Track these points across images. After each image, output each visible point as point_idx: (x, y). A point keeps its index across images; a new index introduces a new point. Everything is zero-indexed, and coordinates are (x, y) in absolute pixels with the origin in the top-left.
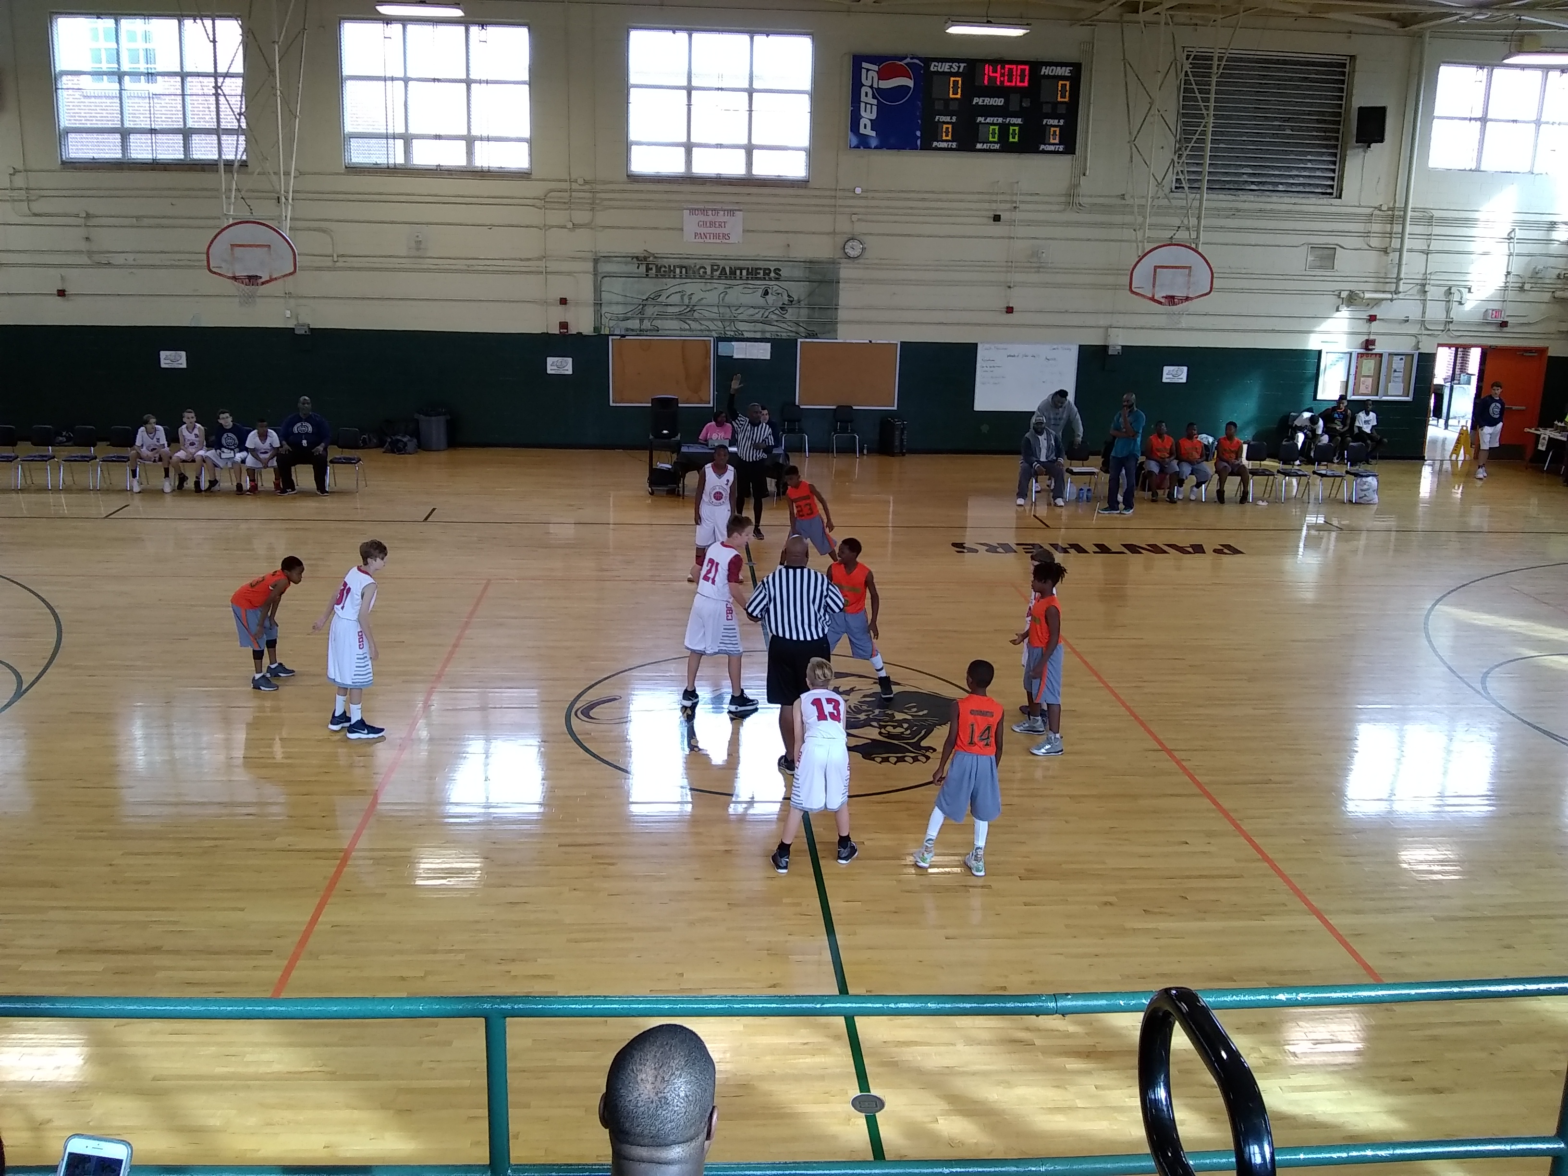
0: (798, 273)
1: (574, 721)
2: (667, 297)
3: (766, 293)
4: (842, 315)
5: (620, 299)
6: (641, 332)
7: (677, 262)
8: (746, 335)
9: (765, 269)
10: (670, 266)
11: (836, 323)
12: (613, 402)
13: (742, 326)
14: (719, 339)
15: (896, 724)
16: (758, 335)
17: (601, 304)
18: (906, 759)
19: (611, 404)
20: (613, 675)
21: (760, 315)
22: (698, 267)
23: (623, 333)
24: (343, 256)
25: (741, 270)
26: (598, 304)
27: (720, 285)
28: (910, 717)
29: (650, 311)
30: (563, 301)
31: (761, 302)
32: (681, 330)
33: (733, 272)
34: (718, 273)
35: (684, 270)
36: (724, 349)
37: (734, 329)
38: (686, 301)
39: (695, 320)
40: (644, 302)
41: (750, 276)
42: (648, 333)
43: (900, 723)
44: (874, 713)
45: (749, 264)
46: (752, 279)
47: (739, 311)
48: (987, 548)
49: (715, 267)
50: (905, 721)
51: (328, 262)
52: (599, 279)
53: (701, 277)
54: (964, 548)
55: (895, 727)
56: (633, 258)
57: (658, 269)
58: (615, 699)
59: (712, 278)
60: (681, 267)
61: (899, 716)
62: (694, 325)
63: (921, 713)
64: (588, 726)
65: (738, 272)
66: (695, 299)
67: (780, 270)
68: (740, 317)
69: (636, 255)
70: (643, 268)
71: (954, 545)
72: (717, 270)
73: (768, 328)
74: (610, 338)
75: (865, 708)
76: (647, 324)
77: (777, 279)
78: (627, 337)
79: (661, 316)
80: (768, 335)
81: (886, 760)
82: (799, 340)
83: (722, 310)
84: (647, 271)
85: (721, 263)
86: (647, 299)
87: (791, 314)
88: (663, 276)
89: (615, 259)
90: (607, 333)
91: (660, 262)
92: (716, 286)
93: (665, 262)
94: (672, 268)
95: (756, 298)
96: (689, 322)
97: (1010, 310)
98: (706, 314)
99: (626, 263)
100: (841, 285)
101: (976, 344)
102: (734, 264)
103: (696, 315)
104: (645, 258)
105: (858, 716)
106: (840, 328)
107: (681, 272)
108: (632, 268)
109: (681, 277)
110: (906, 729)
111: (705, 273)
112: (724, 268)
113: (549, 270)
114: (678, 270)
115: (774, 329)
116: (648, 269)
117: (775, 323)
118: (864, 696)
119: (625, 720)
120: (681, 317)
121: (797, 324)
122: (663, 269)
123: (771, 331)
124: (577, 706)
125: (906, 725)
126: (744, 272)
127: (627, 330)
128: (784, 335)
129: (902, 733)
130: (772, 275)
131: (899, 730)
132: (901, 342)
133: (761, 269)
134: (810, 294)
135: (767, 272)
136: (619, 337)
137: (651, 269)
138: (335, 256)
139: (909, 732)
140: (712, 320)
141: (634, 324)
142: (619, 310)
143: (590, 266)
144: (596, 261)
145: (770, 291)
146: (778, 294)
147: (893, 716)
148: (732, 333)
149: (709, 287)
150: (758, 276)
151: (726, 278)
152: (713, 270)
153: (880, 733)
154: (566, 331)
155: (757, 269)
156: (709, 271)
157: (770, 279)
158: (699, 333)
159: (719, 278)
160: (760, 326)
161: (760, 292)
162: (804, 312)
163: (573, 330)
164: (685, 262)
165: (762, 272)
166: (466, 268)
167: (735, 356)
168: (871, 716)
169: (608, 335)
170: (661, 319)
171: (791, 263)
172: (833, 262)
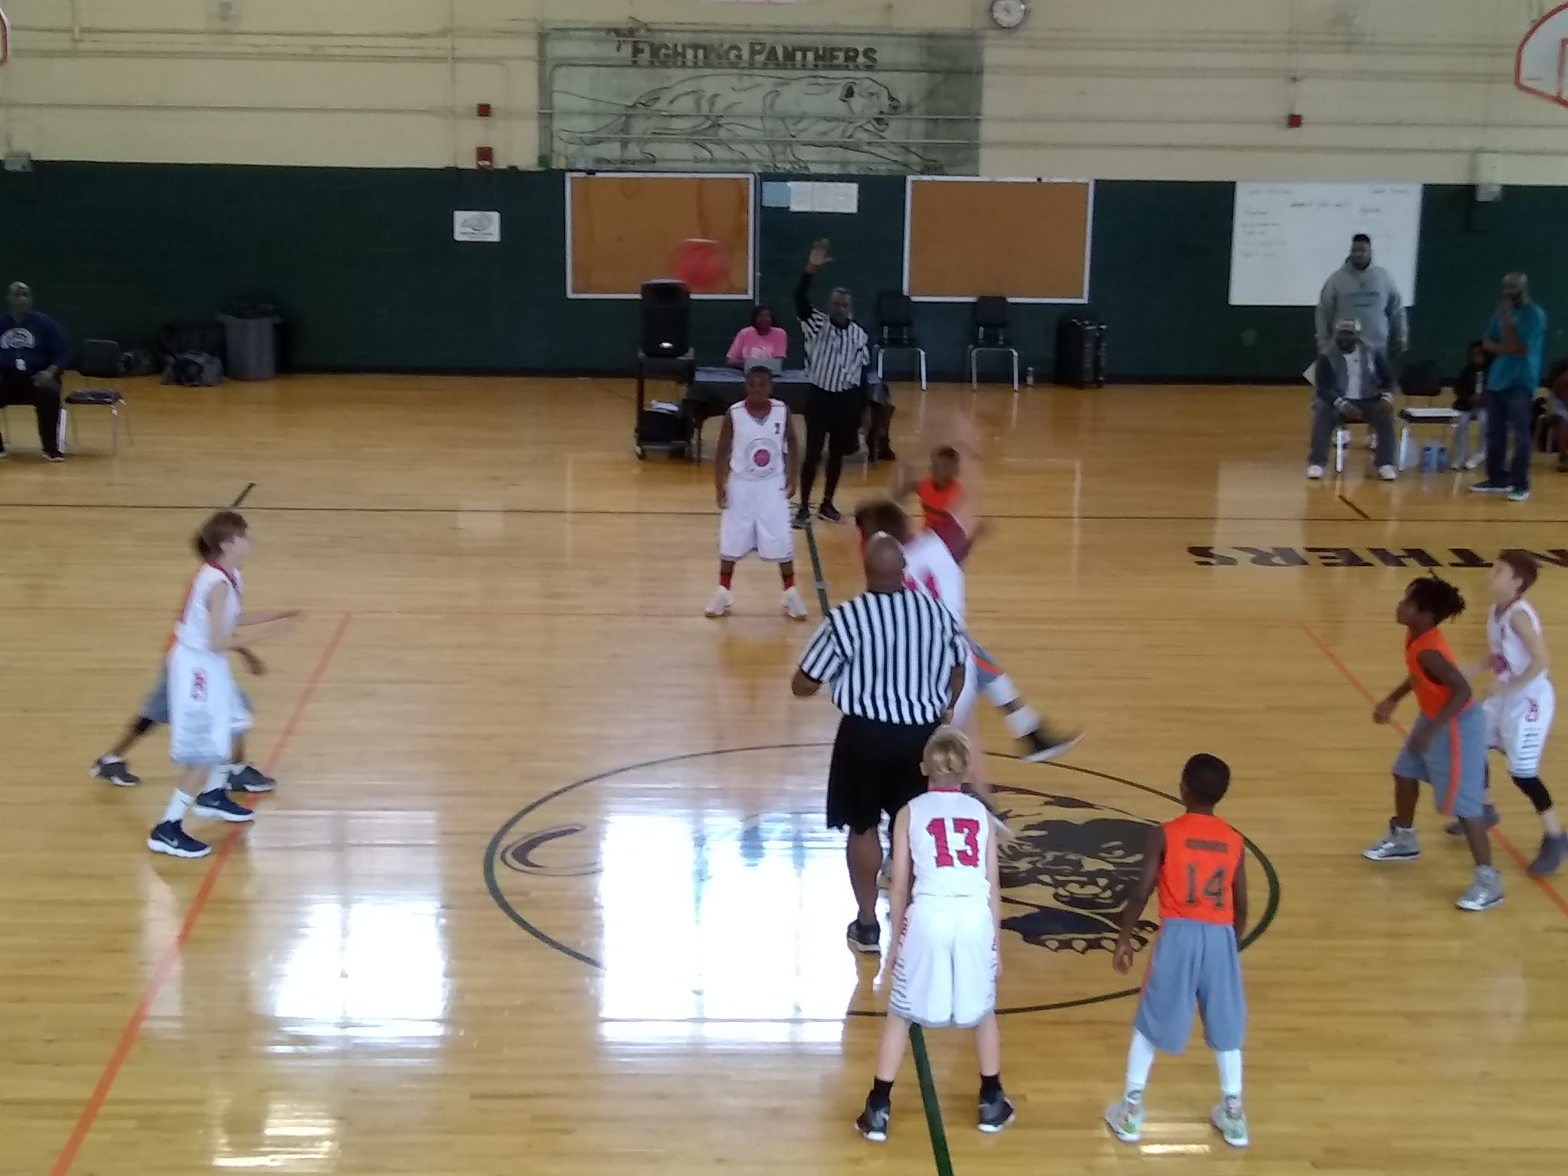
0: (908, 56)
1: (501, 872)
2: (672, 102)
3: (850, 93)
4: (988, 131)
5: (586, 105)
6: (624, 165)
7: (689, 38)
8: (814, 169)
9: (847, 51)
10: (676, 46)
11: (977, 146)
12: (574, 292)
13: (806, 154)
14: (766, 177)
15: (1084, 879)
16: (835, 170)
17: (551, 115)
18: (1104, 943)
19: (570, 295)
20: (571, 787)
21: (838, 133)
22: (726, 47)
23: (591, 167)
24: (90, 31)
25: (804, 50)
26: (546, 116)
27: (765, 80)
28: (1110, 867)
29: (640, 127)
30: (484, 111)
31: (840, 108)
32: (696, 160)
33: (789, 55)
34: (760, 58)
35: (701, 53)
36: (773, 195)
37: (792, 158)
38: (705, 108)
39: (720, 143)
40: (631, 112)
41: (820, 63)
42: (637, 167)
43: (1092, 878)
44: (1044, 857)
45: (820, 41)
46: (825, 68)
47: (801, 126)
48: (1253, 556)
49: (758, 48)
50: (1102, 873)
51: (63, 42)
52: (549, 68)
53: (733, 65)
54: (1211, 556)
55: (1082, 885)
56: (609, 31)
57: (655, 51)
58: (572, 831)
59: (752, 65)
60: (696, 47)
61: (1090, 865)
62: (720, 152)
63: (1130, 860)
64: (526, 880)
65: (799, 56)
66: (720, 105)
67: (873, 51)
68: (802, 137)
69: (615, 26)
70: (627, 51)
71: (1194, 550)
72: (760, 53)
73: (852, 155)
74: (568, 175)
75: (1028, 848)
76: (634, 151)
77: (869, 68)
78: (599, 175)
79: (660, 135)
80: (853, 170)
81: (1066, 945)
82: (910, 178)
83: (769, 124)
84: (635, 55)
85: (768, 40)
86: (634, 106)
87: (895, 131)
88: (664, 65)
89: (577, 34)
90: (562, 166)
91: (658, 39)
92: (759, 80)
93: (668, 38)
94: (680, 50)
95: (833, 103)
96: (710, 146)
97: (1295, 121)
98: (740, 131)
99: (598, 41)
100: (987, 78)
101: (1233, 184)
102: (792, 41)
103: (723, 133)
104: (631, 32)
105: (1015, 864)
106: (986, 156)
107: (696, 57)
108: (608, 50)
109: (696, 65)
110: (1104, 889)
111: (739, 57)
112: (773, 51)
113: (458, 53)
114: (690, 53)
115: (863, 157)
116: (637, 51)
117: (866, 148)
118: (1029, 827)
119: (591, 869)
120: (696, 139)
121: (905, 148)
122: (663, 51)
123: (857, 162)
124: (505, 842)
125: (1102, 882)
126: (810, 56)
127: (599, 160)
128: (882, 169)
129: (1096, 896)
130: (861, 59)
131: (1090, 890)
132: (1097, 182)
133: (840, 49)
134: (931, 94)
135: (851, 55)
136: (583, 175)
137: (642, 51)
138: (77, 30)
139: (1108, 893)
140: (751, 142)
141: (611, 150)
142: (584, 125)
143: (530, 47)
144: (543, 37)
145: (855, 89)
146: (872, 94)
147: (1079, 864)
148: (788, 166)
149: (747, 82)
150: (836, 62)
151: (778, 67)
152: (753, 53)
153: (1056, 896)
154: (487, 163)
155: (833, 49)
156: (746, 54)
157: (857, 68)
158: (728, 166)
159: (765, 66)
160: (838, 154)
161: (839, 91)
162: (918, 127)
163: (501, 162)
164: (703, 39)
165: (841, 55)
166: (308, 51)
167: (794, 208)
168: (1039, 865)
169: (562, 172)
170: (659, 141)
171: (893, 39)
172: (972, 37)
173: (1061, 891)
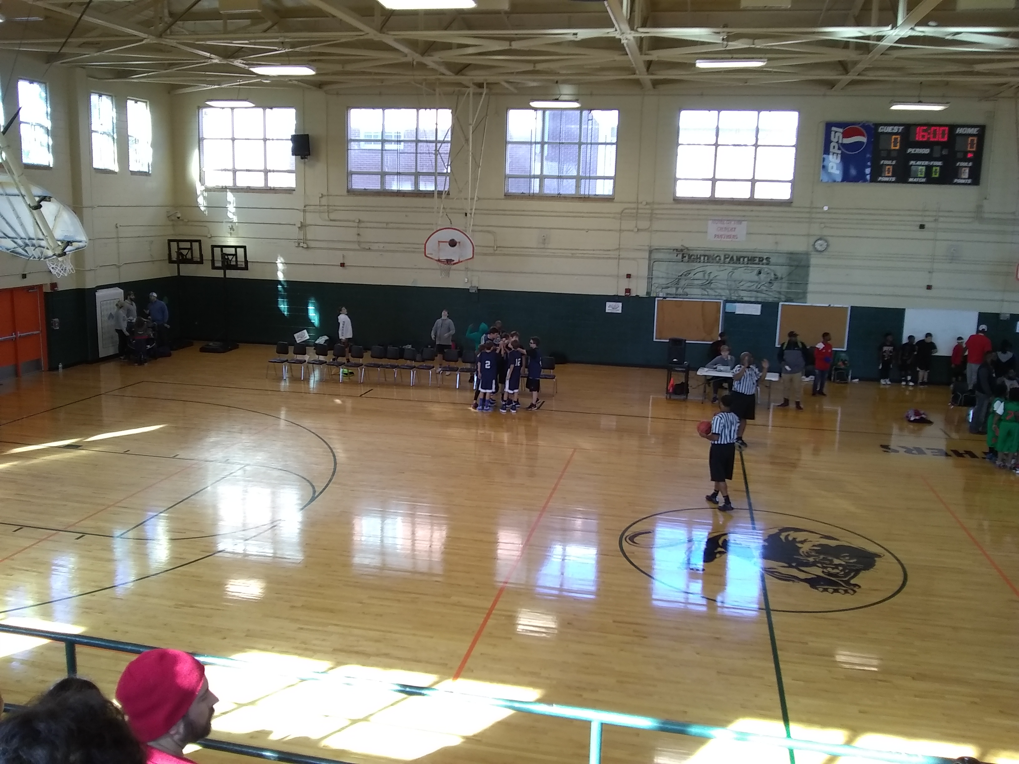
0: (782, 260)
1: (624, 544)
2: (694, 275)
3: (760, 273)
4: (810, 287)
5: (665, 275)
6: (676, 296)
7: (703, 253)
8: (745, 299)
9: (760, 258)
10: (697, 255)
11: (806, 293)
13: (743, 294)
14: (726, 301)
15: (834, 567)
16: (753, 300)
17: (652, 278)
18: (840, 591)
19: (655, 340)
20: (649, 517)
21: (754, 287)
22: (715, 256)
23: (665, 296)
24: (500, 247)
25: (744, 258)
26: (650, 278)
27: (729, 268)
28: (843, 563)
29: (683, 282)
30: (629, 276)
31: (756, 278)
32: (702, 295)
33: (738, 259)
34: (728, 260)
35: (706, 258)
36: (730, 308)
37: (737, 295)
38: (707, 277)
39: (712, 289)
40: (680, 277)
41: (749, 262)
42: (681, 296)
43: (837, 566)
44: (819, 558)
45: (750, 255)
46: (751, 264)
47: (741, 284)
48: (905, 450)
49: (727, 256)
50: (840, 565)
51: (491, 251)
52: (652, 262)
53: (718, 262)
54: (889, 449)
55: (833, 568)
56: (674, 250)
57: (690, 257)
58: (650, 532)
59: (724, 263)
60: (705, 256)
61: (836, 561)
62: (711, 292)
63: (852, 561)
64: (633, 548)
65: (742, 259)
66: (712, 276)
67: (769, 258)
68: (741, 288)
69: (677, 248)
70: (680, 256)
71: (882, 446)
72: (728, 258)
73: (759, 295)
74: (657, 299)
75: (813, 554)
76: (680, 291)
77: (767, 264)
78: (667, 299)
79: (690, 286)
80: (759, 300)
81: (826, 590)
82: (781, 303)
83: (730, 283)
85: (731, 254)
86: (681, 276)
87: (776, 286)
88: (693, 262)
89: (663, 250)
90: (655, 296)
91: (691, 253)
92: (726, 268)
93: (694, 252)
94: (699, 256)
95: (753, 276)
96: (708, 290)
97: (929, 287)
98: (719, 285)
99: (670, 253)
100: (811, 269)
101: (904, 309)
102: (740, 254)
103: (712, 286)
104: (682, 250)
105: (809, 559)
106: (809, 296)
107: (704, 259)
108: (673, 256)
109: (704, 262)
110: (841, 571)
111: (720, 259)
112: (732, 257)
113: (621, 257)
114: (702, 258)
115: (763, 295)
116: (683, 257)
117: (764, 292)
118: (814, 546)
120: (703, 286)
121: (780, 293)
122: (693, 257)
123: (762, 297)
124: (626, 534)
125: (841, 568)
126: (746, 259)
127: (667, 294)
128: (771, 300)
129: (838, 573)
130: (765, 261)
131: (836, 571)
132: (851, 307)
133: (756, 257)
134: (790, 274)
135: (761, 259)
136: (662, 299)
137: (685, 257)
138: (495, 247)
139: (843, 573)
140: (721, 289)
141: (673, 291)
142: (663, 282)
143: (646, 255)
144: (651, 252)
145: (762, 272)
146: (768, 274)
147: (831, 561)
148: (736, 298)
149: (722, 268)
150: (755, 262)
151: (733, 263)
152: (725, 258)
153: (823, 572)
154: (629, 294)
155: (755, 257)
156: (722, 258)
157: (763, 264)
158: (713, 297)
159: (729, 263)
160: (754, 294)
161: (756, 272)
162: (785, 285)
163: (633, 294)
164: (707, 253)
165: (757, 259)
166: (571, 255)
167: (737, 312)
168: (817, 560)
169: (656, 297)
170: (690, 288)
171: (776, 254)
172: (807, 254)
173: (825, 570)
